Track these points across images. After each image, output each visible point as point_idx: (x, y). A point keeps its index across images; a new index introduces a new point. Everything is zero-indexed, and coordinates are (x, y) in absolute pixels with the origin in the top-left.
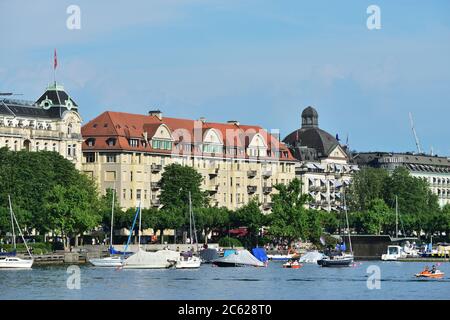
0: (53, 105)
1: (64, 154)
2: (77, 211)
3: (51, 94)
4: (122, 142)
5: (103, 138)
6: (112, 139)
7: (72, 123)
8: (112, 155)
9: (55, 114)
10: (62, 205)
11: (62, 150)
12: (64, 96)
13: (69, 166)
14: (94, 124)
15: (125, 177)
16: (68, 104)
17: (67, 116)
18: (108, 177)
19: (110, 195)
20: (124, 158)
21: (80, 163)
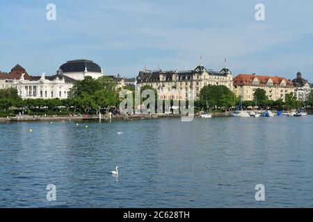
0: (225, 73)
1: (228, 86)
2: (228, 102)
3: (224, 70)
4: (244, 82)
5: (239, 81)
6: (242, 82)
7: (230, 77)
8: (241, 86)
9: (225, 75)
10: (224, 100)
11: (227, 85)
12: (228, 70)
13: (227, 89)
14: (237, 77)
15: (245, 92)
16: (229, 72)
17: (228, 75)
18: (241, 92)
19: (240, 97)
20: (245, 87)
21: (232, 88)
